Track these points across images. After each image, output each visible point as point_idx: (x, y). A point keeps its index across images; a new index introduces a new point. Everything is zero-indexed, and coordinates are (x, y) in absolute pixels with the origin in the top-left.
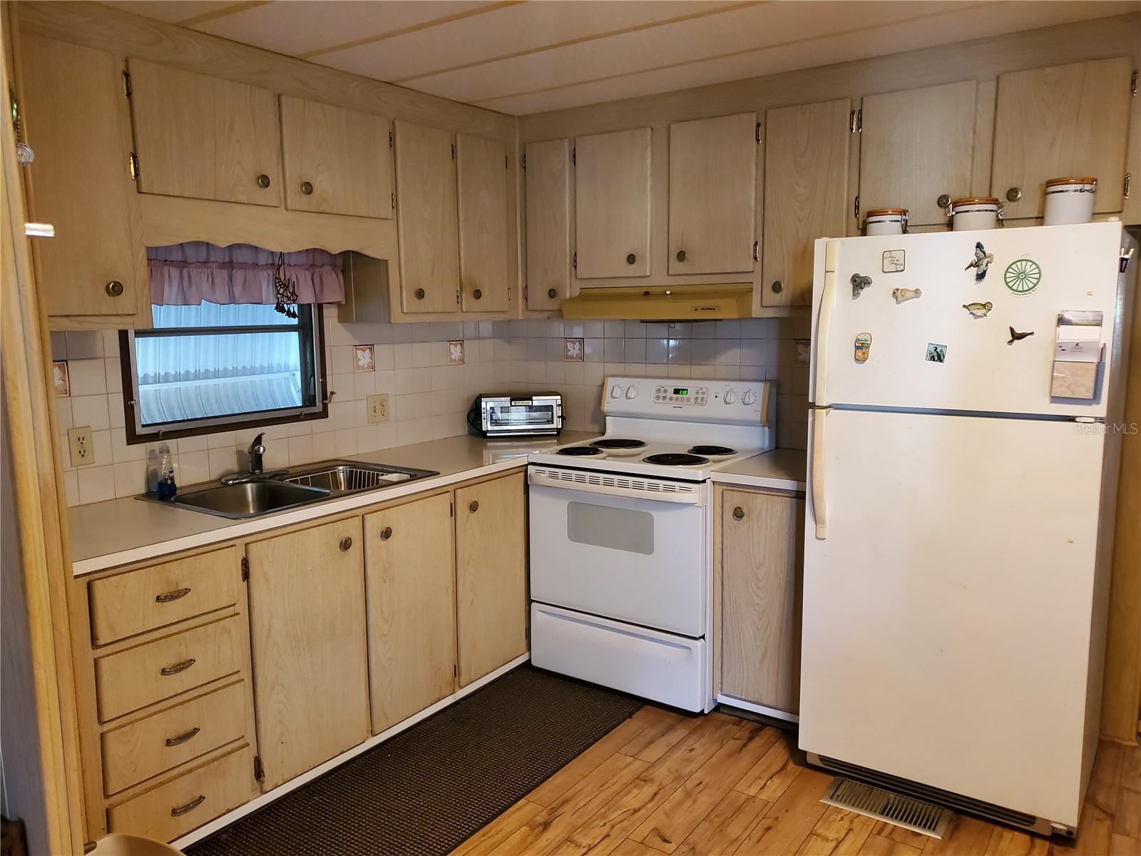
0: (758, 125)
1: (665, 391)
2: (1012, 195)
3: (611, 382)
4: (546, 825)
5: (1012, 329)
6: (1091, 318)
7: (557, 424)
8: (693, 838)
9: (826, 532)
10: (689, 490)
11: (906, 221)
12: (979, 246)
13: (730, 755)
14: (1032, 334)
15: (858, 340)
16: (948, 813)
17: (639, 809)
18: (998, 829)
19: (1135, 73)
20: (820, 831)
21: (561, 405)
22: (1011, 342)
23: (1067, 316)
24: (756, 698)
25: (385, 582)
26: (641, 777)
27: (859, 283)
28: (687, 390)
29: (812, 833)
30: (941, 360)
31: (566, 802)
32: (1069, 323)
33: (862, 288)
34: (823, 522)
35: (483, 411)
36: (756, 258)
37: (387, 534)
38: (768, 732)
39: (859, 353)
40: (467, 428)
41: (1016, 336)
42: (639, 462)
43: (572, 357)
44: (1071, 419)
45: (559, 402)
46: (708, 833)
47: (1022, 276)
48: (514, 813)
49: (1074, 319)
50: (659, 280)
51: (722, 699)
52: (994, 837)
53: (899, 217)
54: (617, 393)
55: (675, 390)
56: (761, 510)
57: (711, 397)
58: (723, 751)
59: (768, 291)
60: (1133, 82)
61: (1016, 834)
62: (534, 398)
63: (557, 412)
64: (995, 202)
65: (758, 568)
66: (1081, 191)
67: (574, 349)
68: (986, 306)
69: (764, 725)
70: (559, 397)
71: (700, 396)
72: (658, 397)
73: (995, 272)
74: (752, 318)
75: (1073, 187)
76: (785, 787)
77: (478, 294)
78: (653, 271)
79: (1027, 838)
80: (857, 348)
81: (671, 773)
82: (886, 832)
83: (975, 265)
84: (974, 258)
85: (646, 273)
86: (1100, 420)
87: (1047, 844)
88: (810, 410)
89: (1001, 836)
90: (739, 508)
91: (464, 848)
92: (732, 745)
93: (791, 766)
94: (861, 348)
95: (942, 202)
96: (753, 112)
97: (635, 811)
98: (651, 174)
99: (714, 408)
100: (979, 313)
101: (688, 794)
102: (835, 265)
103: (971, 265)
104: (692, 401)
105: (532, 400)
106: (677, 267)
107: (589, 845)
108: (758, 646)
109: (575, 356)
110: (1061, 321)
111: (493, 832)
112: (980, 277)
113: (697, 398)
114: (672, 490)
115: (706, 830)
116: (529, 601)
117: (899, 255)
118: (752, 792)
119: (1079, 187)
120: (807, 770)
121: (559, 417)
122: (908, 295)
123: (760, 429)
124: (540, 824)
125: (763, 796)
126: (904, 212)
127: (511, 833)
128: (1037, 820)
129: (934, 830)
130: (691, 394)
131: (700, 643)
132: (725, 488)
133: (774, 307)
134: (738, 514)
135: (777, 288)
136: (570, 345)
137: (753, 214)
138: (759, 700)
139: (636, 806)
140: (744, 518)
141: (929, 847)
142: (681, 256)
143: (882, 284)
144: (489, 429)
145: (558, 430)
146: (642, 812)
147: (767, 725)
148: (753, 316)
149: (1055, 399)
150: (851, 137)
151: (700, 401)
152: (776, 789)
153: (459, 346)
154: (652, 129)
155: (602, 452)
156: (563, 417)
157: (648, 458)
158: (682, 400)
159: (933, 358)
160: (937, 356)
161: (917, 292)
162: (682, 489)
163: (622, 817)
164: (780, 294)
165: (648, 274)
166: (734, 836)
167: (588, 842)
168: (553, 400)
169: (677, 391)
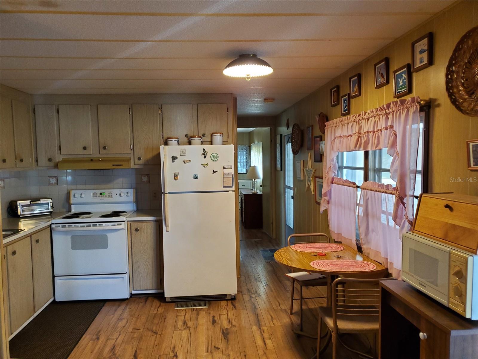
0: (129, 108)
1: (96, 194)
2: (204, 135)
3: (73, 192)
4: (98, 339)
5: (213, 170)
6: (230, 167)
7: (51, 209)
8: (145, 327)
9: (169, 229)
10: (121, 224)
11: (179, 141)
12: (204, 149)
13: (143, 306)
14: (218, 171)
15: (175, 174)
16: (207, 302)
17: (125, 326)
18: (219, 301)
19: (228, 108)
20: (179, 315)
21: (52, 202)
22: (213, 173)
23: (225, 167)
24: (146, 288)
25: (14, 272)
26: (119, 318)
27: (174, 158)
28: (105, 193)
29: (177, 316)
30: (197, 178)
31: (99, 331)
32: (226, 168)
33: (175, 160)
34: (168, 227)
35: (18, 206)
36: (131, 149)
37: (14, 253)
38: (150, 299)
39: (176, 177)
40: (7, 215)
41: (214, 172)
42: (98, 218)
43: (52, 184)
44: (228, 191)
45: (51, 201)
46: (150, 325)
47: (214, 157)
48: (84, 339)
49: (227, 168)
50: (96, 155)
51: (133, 292)
52: (219, 303)
53: (176, 140)
54: (77, 196)
55: (100, 193)
56: (144, 228)
57: (114, 195)
58: (140, 306)
59: (136, 160)
60: (228, 110)
61: (223, 301)
62: (41, 200)
63: (50, 205)
64: (200, 137)
65: (144, 246)
66: (220, 136)
67: (53, 181)
68: (207, 164)
69: (148, 297)
70: (51, 199)
71: (110, 195)
72: (93, 196)
73: (208, 156)
74: (131, 168)
75: (219, 135)
76: (163, 308)
77: (22, 160)
78: (93, 152)
79: (226, 301)
80: (175, 176)
81: (128, 315)
82: (195, 310)
83: (204, 154)
84: (203, 152)
85: (91, 153)
86: (233, 191)
87: (231, 301)
88: (162, 195)
89: (220, 303)
90: (137, 228)
91: (74, 353)
92: (141, 304)
93: (162, 304)
94: (176, 176)
95: (186, 136)
96: (128, 104)
97: (124, 327)
98: (91, 120)
99: (116, 198)
100: (206, 166)
101: (137, 318)
102: (166, 153)
103: (203, 154)
104: (108, 197)
105: (40, 201)
106: (102, 151)
107: (116, 338)
108: (145, 271)
109: (53, 183)
110: (224, 168)
111: (80, 346)
112: (205, 157)
113: (109, 196)
114: (114, 225)
115: (148, 324)
116: (54, 277)
117: (184, 151)
118: (155, 312)
119: (220, 135)
120: (167, 304)
121: (51, 207)
122: (188, 161)
123: (132, 204)
124: (95, 339)
125: (159, 312)
126: (177, 138)
127: (87, 344)
128: (227, 295)
129: (205, 306)
130: (107, 194)
131: (126, 275)
132: (131, 222)
133: (139, 165)
134: (137, 230)
135: (139, 159)
136: (51, 179)
137: (129, 135)
138: (147, 289)
139: (124, 325)
140: (139, 231)
141: (206, 310)
142: (105, 148)
143: (180, 159)
144: (21, 214)
145: (51, 212)
146: (126, 326)
147: (149, 297)
148: (132, 167)
149: (224, 187)
150: (159, 115)
151: (111, 196)
152: (161, 310)
153: (3, 181)
154: (90, 105)
155: (80, 217)
156: (52, 207)
157: (101, 216)
158: (104, 196)
159: (195, 178)
160: (196, 177)
161: (190, 161)
162: (118, 224)
163: (121, 329)
164: (140, 161)
165: (92, 153)
166: (157, 323)
167: (115, 337)
168: (48, 201)
169: (101, 194)
